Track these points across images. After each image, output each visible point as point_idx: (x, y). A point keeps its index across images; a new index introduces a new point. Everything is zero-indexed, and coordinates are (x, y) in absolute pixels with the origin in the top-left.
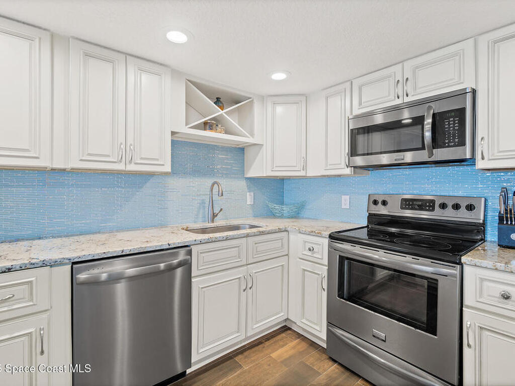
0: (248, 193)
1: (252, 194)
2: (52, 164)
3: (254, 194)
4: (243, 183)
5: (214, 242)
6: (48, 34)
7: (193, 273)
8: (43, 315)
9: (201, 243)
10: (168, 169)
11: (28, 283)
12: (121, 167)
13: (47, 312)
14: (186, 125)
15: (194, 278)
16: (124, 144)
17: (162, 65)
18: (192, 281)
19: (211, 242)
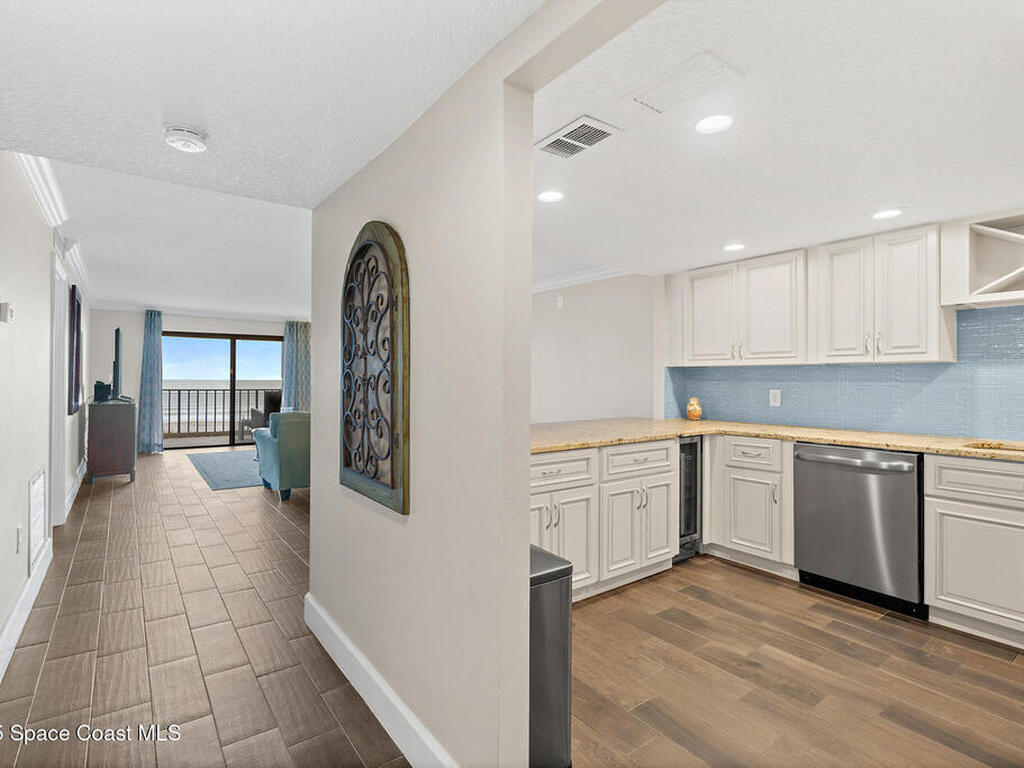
5: (965, 457)
6: (802, 252)
7: (927, 490)
8: (777, 475)
9: (937, 454)
10: (933, 356)
11: (768, 448)
12: (868, 359)
13: (779, 473)
14: (971, 291)
15: (928, 496)
16: (872, 335)
17: (925, 225)
18: (926, 499)
19: (959, 456)
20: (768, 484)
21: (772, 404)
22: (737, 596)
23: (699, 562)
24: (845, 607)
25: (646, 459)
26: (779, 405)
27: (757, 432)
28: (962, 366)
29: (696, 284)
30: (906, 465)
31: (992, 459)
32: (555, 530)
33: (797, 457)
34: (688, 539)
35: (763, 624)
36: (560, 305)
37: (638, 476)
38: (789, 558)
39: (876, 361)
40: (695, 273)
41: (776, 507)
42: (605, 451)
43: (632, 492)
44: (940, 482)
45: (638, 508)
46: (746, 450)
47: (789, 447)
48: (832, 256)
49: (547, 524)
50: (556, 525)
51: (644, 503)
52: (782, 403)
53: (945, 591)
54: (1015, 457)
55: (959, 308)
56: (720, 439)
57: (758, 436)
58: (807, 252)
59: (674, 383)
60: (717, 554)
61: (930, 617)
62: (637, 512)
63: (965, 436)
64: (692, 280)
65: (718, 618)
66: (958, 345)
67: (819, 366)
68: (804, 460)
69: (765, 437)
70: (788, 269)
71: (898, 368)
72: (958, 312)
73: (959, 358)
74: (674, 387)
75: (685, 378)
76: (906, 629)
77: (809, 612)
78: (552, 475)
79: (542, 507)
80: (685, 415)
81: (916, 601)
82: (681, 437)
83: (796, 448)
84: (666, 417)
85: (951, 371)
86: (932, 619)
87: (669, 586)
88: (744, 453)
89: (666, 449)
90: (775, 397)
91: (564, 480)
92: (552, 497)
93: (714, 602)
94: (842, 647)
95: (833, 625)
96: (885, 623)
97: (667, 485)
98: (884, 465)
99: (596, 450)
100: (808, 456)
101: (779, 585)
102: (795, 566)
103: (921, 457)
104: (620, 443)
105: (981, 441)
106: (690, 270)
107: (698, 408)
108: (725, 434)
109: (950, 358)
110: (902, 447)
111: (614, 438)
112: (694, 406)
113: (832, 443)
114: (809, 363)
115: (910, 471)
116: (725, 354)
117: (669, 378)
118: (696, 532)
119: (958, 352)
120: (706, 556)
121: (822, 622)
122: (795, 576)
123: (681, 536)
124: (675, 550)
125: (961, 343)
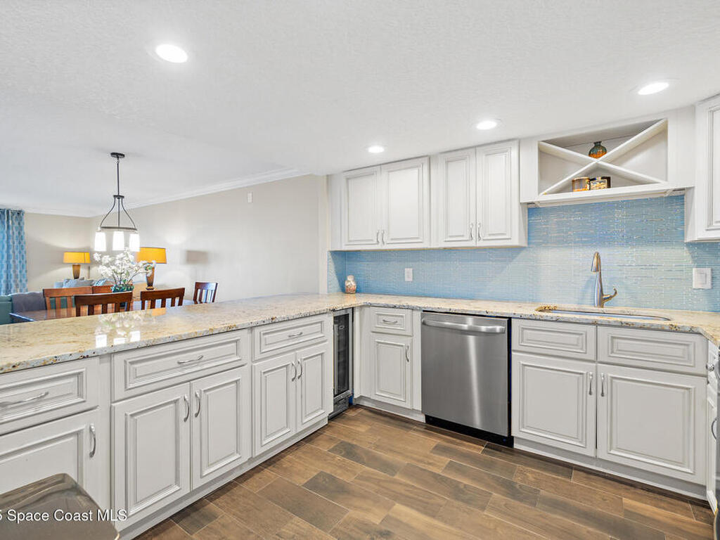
0: (694, 269)
1: (708, 271)
2: (430, 245)
3: (712, 270)
4: (685, 253)
5: (539, 320)
6: (427, 158)
7: (514, 347)
8: (409, 338)
9: (521, 318)
10: (515, 242)
11: (402, 316)
12: (472, 244)
13: (411, 336)
14: (540, 192)
15: (515, 351)
16: (474, 225)
17: (509, 140)
18: (513, 353)
19: (535, 319)
20: (402, 346)
21: (407, 279)
22: (377, 447)
23: (351, 414)
24: (457, 444)
25: (301, 333)
26: (411, 280)
27: (395, 304)
28: (531, 250)
29: (350, 181)
30: (498, 328)
31: (557, 321)
32: (196, 421)
33: (424, 323)
34: (341, 396)
35: (397, 477)
36: (250, 200)
37: (293, 350)
38: (418, 406)
39: (478, 245)
40: (349, 174)
41: (408, 364)
42: (257, 331)
43: (286, 366)
44: (522, 341)
45: (293, 380)
46: (385, 318)
47: (418, 315)
48: (447, 162)
49: (185, 416)
50: (196, 415)
51: (298, 374)
52: (413, 279)
53: (525, 425)
54: (572, 319)
55: (530, 206)
56: (367, 309)
57: (395, 307)
58: (429, 158)
59: (335, 264)
60: (366, 404)
61: (515, 444)
62: (292, 384)
63: (534, 302)
64: (348, 179)
65: (360, 477)
66: (528, 233)
67: (438, 250)
68: (428, 325)
69: (400, 308)
70: (417, 171)
71: (491, 250)
72: (529, 209)
73: (529, 243)
74: (336, 268)
75: (344, 259)
76: (499, 459)
77: (432, 454)
78: (192, 363)
79: (177, 400)
80: (344, 290)
81: (506, 435)
82: (334, 310)
83: (422, 316)
84: (328, 292)
85: (523, 253)
86: (516, 446)
87: (323, 446)
88: (384, 321)
89: (321, 322)
90: (408, 274)
91: (205, 367)
92: (191, 386)
93: (358, 459)
94: (458, 492)
95: (450, 466)
96: (484, 455)
97: (322, 354)
98: (483, 328)
99: (246, 331)
100: (431, 322)
101: (411, 429)
102: (422, 412)
103: (510, 319)
104: (273, 321)
105: (542, 305)
106: (345, 171)
107: (353, 284)
108: (370, 305)
109: (524, 244)
110: (496, 313)
111: (266, 317)
112: (351, 282)
113: (448, 311)
114: (432, 247)
115: (502, 332)
116: (372, 240)
117: (331, 260)
118: (348, 389)
119: (529, 239)
120: (358, 406)
121: (440, 464)
122: (422, 419)
123: (335, 396)
124: (330, 409)
125: (530, 231)
